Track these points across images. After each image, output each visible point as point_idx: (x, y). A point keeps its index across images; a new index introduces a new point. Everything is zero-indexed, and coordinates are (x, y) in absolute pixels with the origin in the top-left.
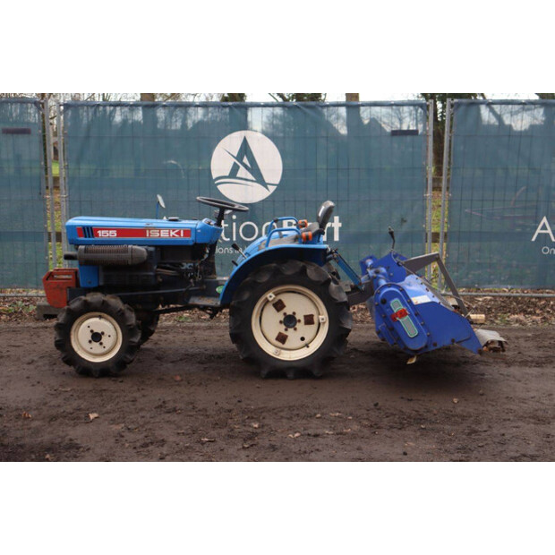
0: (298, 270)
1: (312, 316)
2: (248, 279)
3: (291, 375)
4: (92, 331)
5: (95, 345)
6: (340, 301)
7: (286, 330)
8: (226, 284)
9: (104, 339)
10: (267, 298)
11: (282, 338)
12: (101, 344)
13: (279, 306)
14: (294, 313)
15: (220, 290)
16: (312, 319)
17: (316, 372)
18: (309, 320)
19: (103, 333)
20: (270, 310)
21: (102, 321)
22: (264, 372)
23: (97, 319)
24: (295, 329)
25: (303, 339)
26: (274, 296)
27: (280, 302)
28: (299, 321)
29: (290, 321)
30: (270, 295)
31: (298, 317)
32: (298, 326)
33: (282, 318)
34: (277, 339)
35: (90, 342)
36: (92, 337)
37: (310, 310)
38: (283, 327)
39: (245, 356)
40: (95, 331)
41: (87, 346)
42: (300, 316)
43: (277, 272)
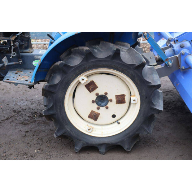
0: (111, 53)
1: (123, 96)
2: (59, 63)
3: (102, 150)
6: (153, 84)
7: (98, 108)
8: (42, 58)
10: (79, 81)
11: (94, 116)
13: (91, 86)
14: (106, 94)
15: (36, 63)
16: (124, 99)
17: (126, 147)
18: (121, 99)
20: (82, 92)
22: (78, 148)
24: (107, 108)
25: (114, 116)
26: (86, 79)
27: (92, 83)
28: (111, 100)
29: (102, 100)
30: (83, 78)
31: (109, 97)
32: (109, 105)
33: (94, 98)
34: (89, 117)
37: (122, 90)
38: (95, 106)
39: (59, 134)
42: (111, 96)
43: (89, 56)
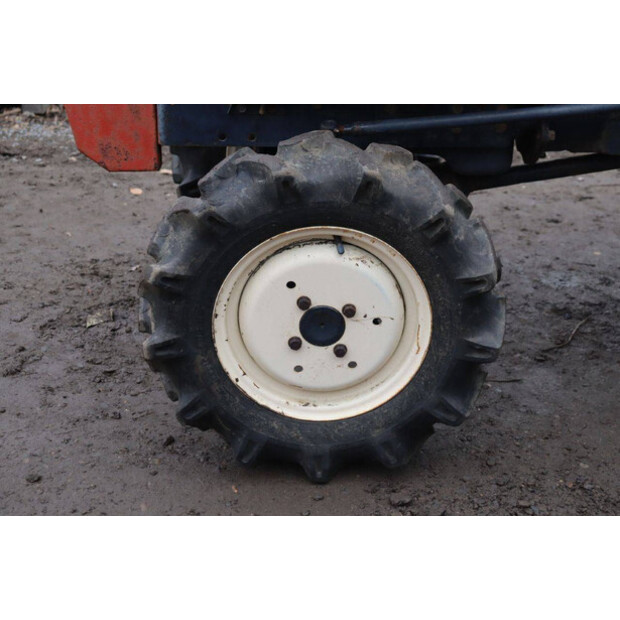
4: (303, 303)
5: (316, 356)
9: (353, 335)
12: (341, 352)
19: (350, 311)
21: (350, 259)
23: (326, 254)
35: (295, 344)
36: (305, 326)
40: (317, 302)
41: (282, 360)
